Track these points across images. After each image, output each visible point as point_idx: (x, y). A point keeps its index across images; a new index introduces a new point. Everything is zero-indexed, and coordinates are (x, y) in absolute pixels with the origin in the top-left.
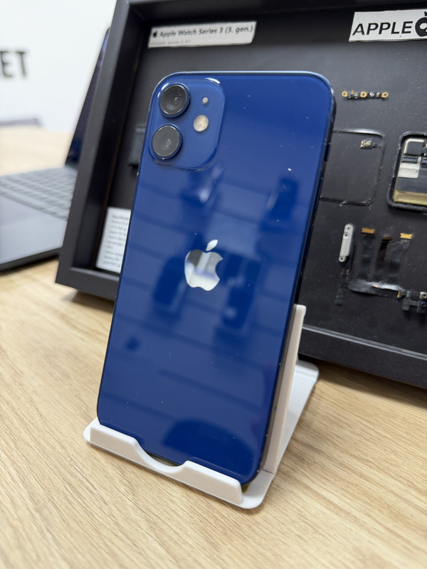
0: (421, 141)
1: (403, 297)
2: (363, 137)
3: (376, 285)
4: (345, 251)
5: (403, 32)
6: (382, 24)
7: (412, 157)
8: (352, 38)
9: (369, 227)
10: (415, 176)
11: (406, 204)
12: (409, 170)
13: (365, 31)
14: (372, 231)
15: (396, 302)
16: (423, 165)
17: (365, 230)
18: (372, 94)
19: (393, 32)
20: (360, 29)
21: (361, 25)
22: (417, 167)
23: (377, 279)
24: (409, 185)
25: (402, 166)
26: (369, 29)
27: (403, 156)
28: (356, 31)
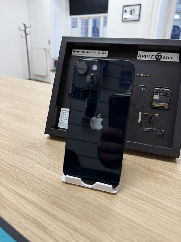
0: (159, 89)
1: (157, 132)
2: (143, 87)
3: (149, 129)
4: (140, 120)
5: (152, 58)
6: (146, 55)
7: (157, 93)
8: (138, 59)
9: (146, 113)
10: (158, 98)
11: (156, 106)
12: (156, 97)
13: (141, 57)
14: (147, 114)
15: (155, 133)
16: (160, 95)
17: (145, 114)
18: (144, 75)
19: (149, 58)
20: (140, 56)
21: (140, 55)
22: (158, 96)
23: (149, 127)
24: (156, 101)
25: (154, 95)
26: (142, 57)
27: (154, 93)
28: (139, 57)
